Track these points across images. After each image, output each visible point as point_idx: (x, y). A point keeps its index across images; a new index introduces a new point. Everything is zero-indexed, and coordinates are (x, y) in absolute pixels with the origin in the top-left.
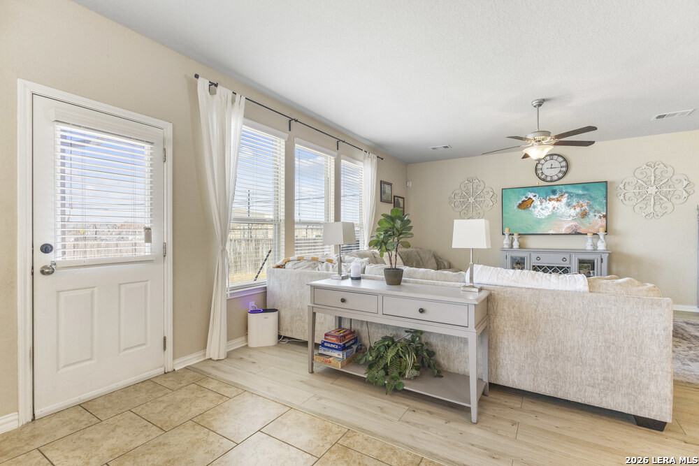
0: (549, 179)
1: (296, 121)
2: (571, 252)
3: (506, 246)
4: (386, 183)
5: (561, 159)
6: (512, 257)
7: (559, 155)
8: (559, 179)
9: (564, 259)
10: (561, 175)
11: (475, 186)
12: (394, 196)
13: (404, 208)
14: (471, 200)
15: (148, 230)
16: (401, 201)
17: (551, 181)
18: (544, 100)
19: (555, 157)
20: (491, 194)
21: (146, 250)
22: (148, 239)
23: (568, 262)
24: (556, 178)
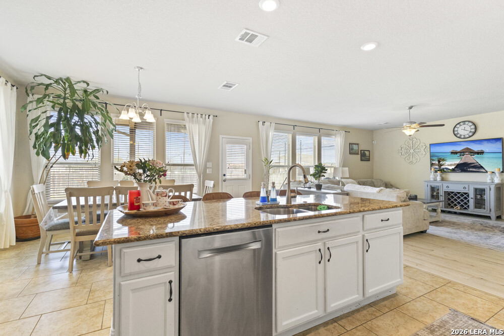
0: (462, 137)
1: (296, 126)
2: (469, 183)
3: (432, 179)
4: (352, 144)
5: (471, 124)
6: (431, 186)
7: (469, 122)
8: (470, 137)
9: (465, 188)
10: (471, 134)
11: (414, 142)
12: (361, 151)
13: (369, 156)
14: (412, 151)
15: (245, 170)
16: (367, 153)
17: (464, 138)
18: (412, 106)
19: (467, 123)
20: (425, 147)
21: (244, 176)
22: (245, 173)
23: (467, 189)
24: (468, 136)
